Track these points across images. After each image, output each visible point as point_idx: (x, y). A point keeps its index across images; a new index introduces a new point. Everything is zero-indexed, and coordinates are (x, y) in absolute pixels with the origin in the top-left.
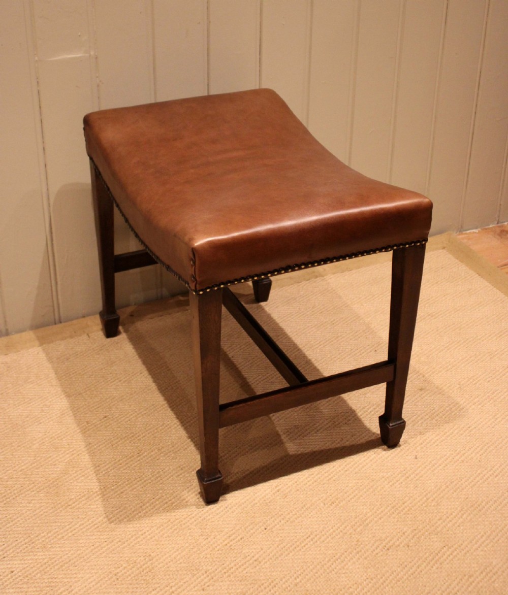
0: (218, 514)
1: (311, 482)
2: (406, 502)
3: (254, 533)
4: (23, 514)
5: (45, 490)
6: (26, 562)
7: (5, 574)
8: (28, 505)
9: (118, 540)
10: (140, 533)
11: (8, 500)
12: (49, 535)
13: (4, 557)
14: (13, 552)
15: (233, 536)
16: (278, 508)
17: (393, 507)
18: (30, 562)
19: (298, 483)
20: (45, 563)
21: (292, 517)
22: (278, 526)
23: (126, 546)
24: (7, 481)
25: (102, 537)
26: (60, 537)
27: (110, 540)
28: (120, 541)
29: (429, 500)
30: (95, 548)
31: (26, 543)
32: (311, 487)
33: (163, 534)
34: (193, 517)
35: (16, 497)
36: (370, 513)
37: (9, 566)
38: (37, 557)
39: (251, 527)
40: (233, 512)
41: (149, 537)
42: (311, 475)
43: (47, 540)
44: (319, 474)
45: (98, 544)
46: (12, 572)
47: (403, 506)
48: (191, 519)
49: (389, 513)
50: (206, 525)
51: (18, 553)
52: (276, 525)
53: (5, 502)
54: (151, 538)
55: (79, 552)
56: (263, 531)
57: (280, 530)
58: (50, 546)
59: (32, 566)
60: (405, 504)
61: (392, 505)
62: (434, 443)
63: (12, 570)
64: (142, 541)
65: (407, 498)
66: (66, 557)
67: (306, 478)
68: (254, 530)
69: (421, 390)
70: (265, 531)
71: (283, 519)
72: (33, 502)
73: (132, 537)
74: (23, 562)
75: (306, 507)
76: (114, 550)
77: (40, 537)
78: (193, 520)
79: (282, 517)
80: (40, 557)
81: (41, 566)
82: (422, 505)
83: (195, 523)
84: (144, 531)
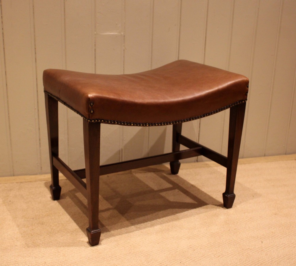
0: (156, 253)
1: (209, 246)
2: (260, 261)
3: (174, 264)
4: (57, 241)
5: (71, 232)
6: (53, 260)
7: (42, 263)
8: (61, 237)
9: (102, 257)
10: (114, 256)
11: (52, 234)
12: (68, 251)
13: (43, 257)
14: (48, 255)
15: (162, 264)
16: (189, 255)
17: (252, 262)
18: (56, 260)
19: (202, 245)
20: (63, 262)
21: (196, 259)
22: (187, 262)
23: (105, 261)
24: (53, 227)
25: (94, 255)
26: (73, 252)
27: (98, 257)
28: (103, 258)
29: (273, 261)
30: (89, 259)
31: (55, 252)
32: (208, 248)
33: (126, 258)
34: (143, 253)
35: (56, 234)
36: (239, 263)
37: (45, 260)
38: (59, 259)
39: (173, 261)
40: (164, 254)
41: (118, 258)
42: (210, 243)
43: (66, 253)
44: (214, 243)
45: (91, 258)
46: (45, 263)
47: (258, 262)
48: (142, 253)
49: (249, 264)
50: (149, 257)
51: (50, 256)
52: (186, 262)
53: (50, 235)
54: (119, 259)
55: (81, 260)
56: (179, 263)
57: (188, 264)
58: (67, 255)
59: (56, 262)
60: (259, 262)
61: (252, 261)
62: (279, 237)
63: (46, 262)
64: (114, 259)
65: (260, 259)
66: (74, 261)
67: (207, 244)
68: (174, 262)
69: (276, 214)
70: (180, 264)
71: (191, 260)
72: (63, 237)
73: (110, 257)
74: (52, 260)
75: (205, 256)
76: (99, 261)
77: (63, 251)
78: (143, 254)
79: (191, 259)
80: (61, 259)
81: (60, 263)
82: (269, 263)
83: (143, 256)
84: (116, 255)
